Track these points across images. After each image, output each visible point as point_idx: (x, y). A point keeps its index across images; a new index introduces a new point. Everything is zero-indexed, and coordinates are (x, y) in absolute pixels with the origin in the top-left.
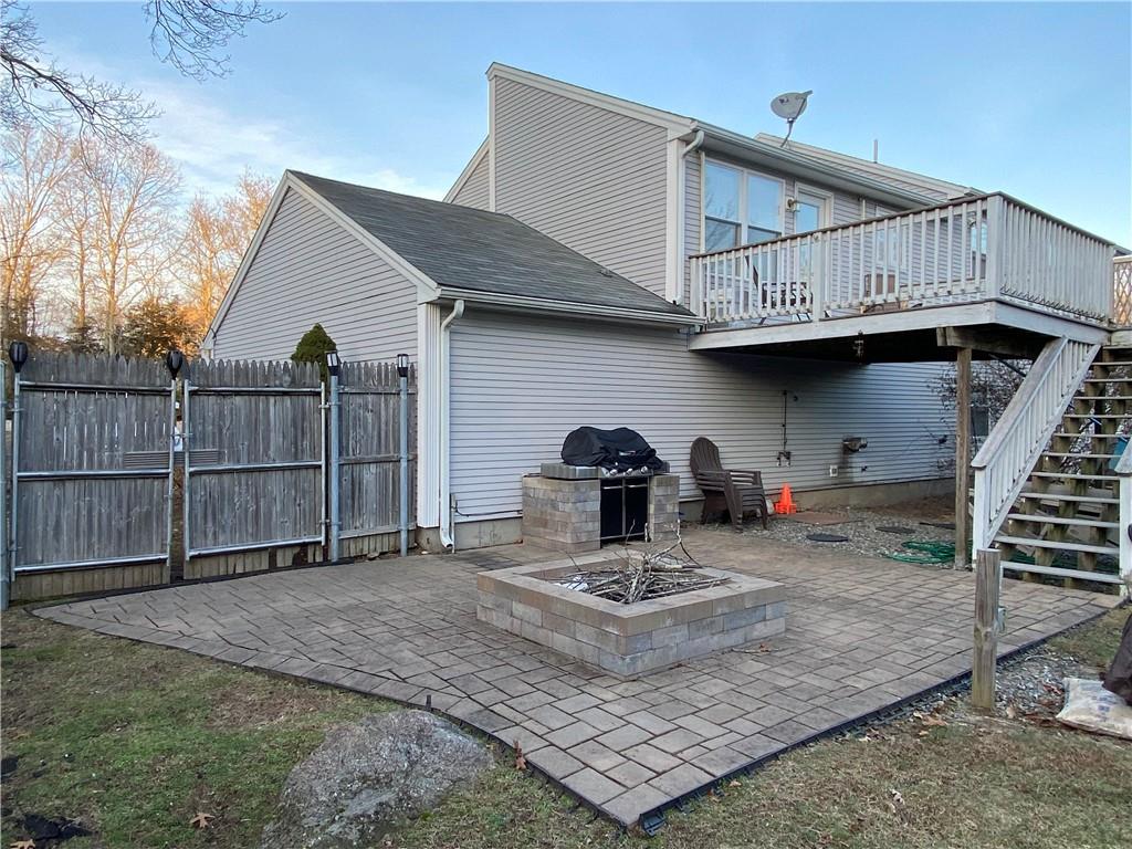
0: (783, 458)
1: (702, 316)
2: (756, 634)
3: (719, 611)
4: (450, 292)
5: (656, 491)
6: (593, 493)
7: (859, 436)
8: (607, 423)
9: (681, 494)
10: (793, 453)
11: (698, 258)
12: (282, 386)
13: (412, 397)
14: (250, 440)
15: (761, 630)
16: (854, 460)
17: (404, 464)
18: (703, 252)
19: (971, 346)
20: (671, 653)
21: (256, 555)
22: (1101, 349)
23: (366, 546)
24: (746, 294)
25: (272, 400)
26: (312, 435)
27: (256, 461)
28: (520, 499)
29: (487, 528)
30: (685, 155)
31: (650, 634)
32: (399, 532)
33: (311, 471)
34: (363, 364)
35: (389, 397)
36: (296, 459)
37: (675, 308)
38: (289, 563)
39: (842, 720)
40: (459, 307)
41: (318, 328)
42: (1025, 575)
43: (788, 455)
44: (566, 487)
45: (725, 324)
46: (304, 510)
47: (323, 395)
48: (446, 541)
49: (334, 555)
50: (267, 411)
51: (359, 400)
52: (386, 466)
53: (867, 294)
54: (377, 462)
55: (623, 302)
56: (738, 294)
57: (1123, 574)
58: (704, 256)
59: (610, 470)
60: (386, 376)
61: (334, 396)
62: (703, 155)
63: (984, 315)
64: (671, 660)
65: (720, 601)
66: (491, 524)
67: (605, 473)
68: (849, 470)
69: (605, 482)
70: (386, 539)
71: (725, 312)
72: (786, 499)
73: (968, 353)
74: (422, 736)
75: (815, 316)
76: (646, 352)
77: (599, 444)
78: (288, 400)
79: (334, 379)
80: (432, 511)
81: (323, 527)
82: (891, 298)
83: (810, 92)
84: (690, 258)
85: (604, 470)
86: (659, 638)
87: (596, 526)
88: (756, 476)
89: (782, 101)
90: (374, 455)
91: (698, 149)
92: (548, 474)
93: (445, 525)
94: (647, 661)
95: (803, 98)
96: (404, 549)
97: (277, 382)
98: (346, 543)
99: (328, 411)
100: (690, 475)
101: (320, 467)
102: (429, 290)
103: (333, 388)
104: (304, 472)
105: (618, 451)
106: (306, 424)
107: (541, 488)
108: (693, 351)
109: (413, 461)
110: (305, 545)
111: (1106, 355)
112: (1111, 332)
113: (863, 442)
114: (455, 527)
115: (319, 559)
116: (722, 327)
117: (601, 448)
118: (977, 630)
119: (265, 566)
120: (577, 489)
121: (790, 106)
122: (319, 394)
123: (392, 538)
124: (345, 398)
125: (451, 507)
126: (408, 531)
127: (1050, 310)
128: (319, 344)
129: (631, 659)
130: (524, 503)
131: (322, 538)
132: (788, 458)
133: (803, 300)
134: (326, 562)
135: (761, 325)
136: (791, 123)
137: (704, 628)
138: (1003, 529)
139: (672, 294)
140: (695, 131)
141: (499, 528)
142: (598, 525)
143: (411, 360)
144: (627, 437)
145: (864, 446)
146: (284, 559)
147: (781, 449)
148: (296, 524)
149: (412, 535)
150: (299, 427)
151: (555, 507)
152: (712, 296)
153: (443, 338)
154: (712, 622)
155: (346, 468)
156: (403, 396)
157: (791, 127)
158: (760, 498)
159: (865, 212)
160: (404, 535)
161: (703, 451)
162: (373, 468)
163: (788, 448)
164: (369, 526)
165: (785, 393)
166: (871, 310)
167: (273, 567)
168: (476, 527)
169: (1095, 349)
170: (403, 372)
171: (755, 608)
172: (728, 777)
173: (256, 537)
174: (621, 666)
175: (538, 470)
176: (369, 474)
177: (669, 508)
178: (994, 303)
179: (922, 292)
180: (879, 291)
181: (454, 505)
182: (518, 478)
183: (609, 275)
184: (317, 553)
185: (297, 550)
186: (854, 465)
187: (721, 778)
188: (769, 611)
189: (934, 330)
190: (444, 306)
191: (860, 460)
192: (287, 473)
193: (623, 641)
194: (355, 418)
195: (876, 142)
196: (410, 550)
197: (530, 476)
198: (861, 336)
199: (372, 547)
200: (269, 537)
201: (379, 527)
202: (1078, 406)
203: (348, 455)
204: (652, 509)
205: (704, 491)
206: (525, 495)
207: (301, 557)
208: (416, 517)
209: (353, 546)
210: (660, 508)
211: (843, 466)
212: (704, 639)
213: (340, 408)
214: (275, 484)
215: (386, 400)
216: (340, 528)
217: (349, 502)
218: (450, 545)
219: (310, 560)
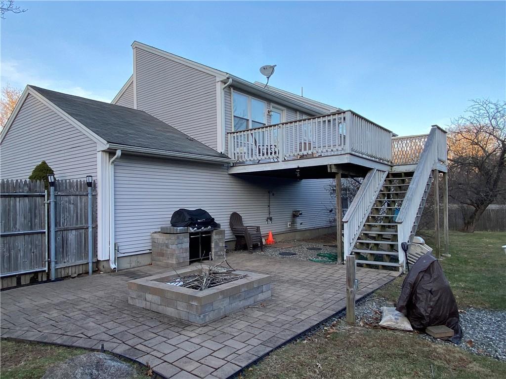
0: (269, 220)
1: (233, 159)
2: (259, 299)
3: (243, 290)
4: (114, 146)
5: (215, 237)
6: (186, 239)
7: (299, 210)
8: (192, 206)
9: (226, 238)
10: (273, 218)
11: (231, 133)
12: (23, 192)
13: (95, 197)
14: (5, 221)
15: (261, 297)
16: (297, 220)
17: (90, 230)
18: (233, 131)
19: (341, 172)
20: (221, 312)
21: (9, 279)
22: (389, 173)
23: (70, 272)
24: (252, 149)
25: (18, 199)
26: (40, 217)
27: (9, 231)
28: (150, 244)
29: (134, 258)
30: (224, 88)
31: (212, 304)
32: (88, 263)
33: (40, 235)
34: (68, 181)
35: (82, 197)
36: (31, 229)
37: (222, 155)
38: (28, 282)
39: (296, 334)
40: (119, 153)
41: (44, 163)
42: (364, 265)
43: (271, 219)
44: (173, 237)
45: (243, 162)
46: (36, 255)
47: (46, 196)
48: (113, 266)
49: (53, 277)
50: (15, 205)
51: (66, 199)
52: (81, 231)
53: (300, 150)
54: (76, 229)
55: (198, 152)
56: (248, 149)
57: (400, 263)
58: (234, 133)
59: (193, 228)
60: (81, 187)
61: (52, 197)
62: (232, 89)
63: (345, 160)
64: (222, 314)
65: (243, 285)
66: (136, 256)
67: (191, 230)
68: (295, 224)
69: (191, 234)
70: (81, 267)
71: (243, 157)
72: (271, 238)
73: (340, 175)
74: (99, 365)
75: (280, 159)
76: (209, 174)
77: (188, 217)
78: (27, 199)
79: (52, 189)
80: (105, 252)
81: (47, 263)
82: (310, 152)
83: (276, 66)
84: (228, 133)
85: (191, 229)
86: (216, 305)
87: (187, 255)
88: (258, 228)
89: (264, 69)
90: (74, 226)
91: (230, 86)
92: (164, 232)
93: (112, 258)
94: (211, 316)
95: (273, 68)
96: (90, 271)
97: (21, 190)
98: (59, 270)
99: (49, 204)
100: (230, 229)
101: (45, 233)
102: (104, 145)
103: (52, 193)
104: (35, 236)
105: (197, 219)
106: (37, 211)
107: (161, 238)
108: (230, 174)
109: (95, 228)
110: (36, 273)
111: (390, 175)
112: (392, 166)
113: (300, 212)
114: (118, 259)
115: (45, 279)
116: (242, 164)
117: (189, 218)
118: (347, 290)
119: (15, 284)
120: (178, 238)
121: (268, 71)
122: (44, 196)
123: (84, 266)
124: (58, 198)
125: (115, 250)
126: (93, 262)
127: (369, 158)
128: (44, 171)
129: (204, 316)
130: (152, 246)
131: (46, 269)
132: (271, 220)
133: (275, 153)
134: (49, 280)
135: (258, 163)
136: (268, 78)
137: (236, 298)
138: (355, 247)
139: (220, 149)
140: (228, 78)
141: (140, 259)
142: (188, 254)
143: (94, 178)
144: (201, 213)
145: (301, 214)
146: (25, 280)
147: (268, 216)
148: (31, 262)
149: (95, 264)
150: (33, 212)
151: (167, 246)
152: (238, 150)
153: (110, 168)
154: (240, 295)
155: (59, 233)
156: (90, 196)
157: (268, 80)
158: (260, 238)
159: (298, 117)
160: (90, 265)
161: (235, 218)
162: (74, 232)
163: (271, 216)
164: (72, 261)
165: (269, 192)
166: (302, 157)
167: (19, 284)
168: (128, 259)
169: (387, 173)
170: (89, 184)
171: (258, 287)
172: (248, 367)
173: (9, 270)
174: (198, 320)
175: (160, 230)
176: (72, 236)
177: (221, 245)
178: (349, 155)
179: (322, 150)
180: (305, 149)
181: (117, 248)
182: (149, 234)
183: (192, 140)
184: (43, 276)
185: (32, 275)
186: (297, 222)
187: (244, 367)
188: (264, 288)
189: (327, 165)
190: (111, 153)
191: (299, 220)
192: (27, 237)
193: (199, 308)
194: (63, 207)
195: (302, 88)
196: (94, 272)
197: (155, 233)
198: (298, 168)
199: (73, 271)
200: (16, 269)
201: (77, 262)
202: (381, 196)
203: (60, 226)
204: (213, 245)
205: (236, 236)
206: (153, 242)
207: (34, 279)
208: (97, 255)
209: (63, 272)
210: (217, 245)
211: (293, 223)
212: (236, 303)
213: (56, 203)
214: (20, 243)
215: (81, 198)
216: (56, 263)
217: (61, 250)
218: (115, 268)
219: (40, 280)
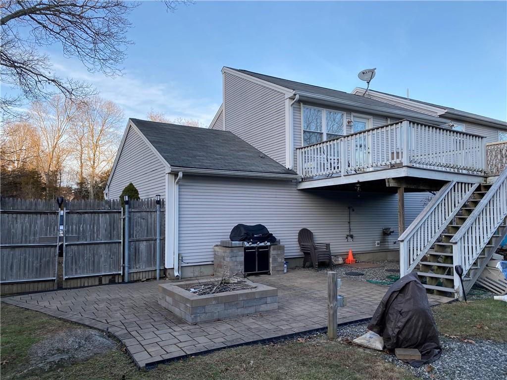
0: (349, 238)
3: (241, 299)
4: (176, 169)
6: (240, 253)
7: (390, 227)
10: (354, 235)
12: (104, 209)
13: (163, 213)
14: (91, 232)
16: (389, 238)
17: (158, 241)
18: (303, 146)
19: (404, 186)
20: (215, 315)
21: (93, 279)
22: (480, 185)
23: (141, 276)
25: (101, 215)
26: (118, 229)
27: (94, 240)
28: (213, 256)
29: (198, 268)
30: (292, 105)
31: (204, 307)
32: (156, 270)
33: (117, 244)
35: (152, 213)
36: (111, 240)
37: (289, 172)
38: (108, 282)
40: (180, 175)
41: (131, 184)
43: (352, 237)
46: (114, 260)
47: (122, 213)
48: (176, 274)
49: (126, 280)
50: (99, 219)
51: (138, 214)
52: (151, 242)
54: (146, 240)
57: (456, 288)
58: (302, 148)
60: (151, 204)
61: (126, 213)
62: (302, 104)
63: (402, 173)
65: (241, 295)
67: (247, 244)
68: (387, 243)
69: (246, 248)
70: (150, 273)
72: (351, 257)
73: (402, 189)
75: (342, 174)
78: (108, 216)
79: (127, 206)
80: (171, 261)
81: (122, 267)
83: (375, 69)
84: (297, 149)
88: (328, 245)
89: (364, 73)
90: (145, 237)
91: (299, 101)
92: (224, 245)
93: (176, 267)
94: (203, 317)
95: (372, 72)
96: (158, 277)
97: (103, 208)
98: (132, 275)
99: (124, 219)
100: (298, 245)
101: (121, 242)
102: (168, 169)
103: (126, 210)
104: (114, 244)
105: (253, 235)
106: (115, 225)
107: (220, 250)
108: (299, 190)
109: (163, 240)
110: (114, 275)
111: (482, 188)
112: (486, 177)
113: (391, 230)
114: (181, 268)
115: (120, 281)
116: (311, 179)
117: (245, 233)
119: (97, 283)
122: (120, 212)
123: (153, 273)
124: (132, 214)
125: (179, 260)
126: (160, 270)
130: (215, 258)
131: (121, 272)
134: (123, 282)
136: (368, 83)
137: (233, 305)
140: (295, 95)
141: (203, 268)
142: (243, 267)
143: (161, 197)
145: (393, 232)
146: (105, 280)
147: (348, 233)
148: (110, 266)
149: (162, 272)
150: (112, 226)
151: (224, 260)
153: (175, 188)
154: (237, 304)
155: (132, 243)
156: (158, 213)
160: (158, 272)
161: (305, 235)
162: (145, 243)
163: (351, 233)
164: (143, 267)
165: (349, 208)
167: (100, 284)
168: (192, 268)
169: (476, 186)
170: (158, 202)
171: (261, 298)
172: (192, 355)
173: (93, 271)
174: (189, 319)
175: (219, 244)
176: (143, 246)
177: (279, 260)
178: (406, 168)
181: (180, 258)
182: (212, 247)
183: (264, 157)
184: (120, 278)
185: (111, 277)
186: (389, 241)
187: (189, 355)
189: (385, 179)
190: (175, 174)
191: (391, 238)
192: (107, 245)
193: (191, 309)
194: (136, 222)
196: (161, 278)
197: (217, 246)
198: (359, 183)
199: (144, 276)
200: (99, 272)
201: (147, 268)
203: (133, 237)
204: (271, 260)
205: (304, 252)
206: (215, 254)
207: (113, 280)
208: (164, 264)
209: (135, 276)
210: (275, 260)
211: (383, 242)
213: (130, 219)
214: (102, 250)
215: (151, 215)
216: (129, 268)
217: (134, 257)
218: (178, 276)
219: (117, 281)
